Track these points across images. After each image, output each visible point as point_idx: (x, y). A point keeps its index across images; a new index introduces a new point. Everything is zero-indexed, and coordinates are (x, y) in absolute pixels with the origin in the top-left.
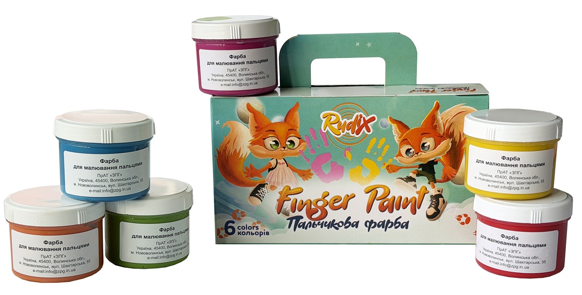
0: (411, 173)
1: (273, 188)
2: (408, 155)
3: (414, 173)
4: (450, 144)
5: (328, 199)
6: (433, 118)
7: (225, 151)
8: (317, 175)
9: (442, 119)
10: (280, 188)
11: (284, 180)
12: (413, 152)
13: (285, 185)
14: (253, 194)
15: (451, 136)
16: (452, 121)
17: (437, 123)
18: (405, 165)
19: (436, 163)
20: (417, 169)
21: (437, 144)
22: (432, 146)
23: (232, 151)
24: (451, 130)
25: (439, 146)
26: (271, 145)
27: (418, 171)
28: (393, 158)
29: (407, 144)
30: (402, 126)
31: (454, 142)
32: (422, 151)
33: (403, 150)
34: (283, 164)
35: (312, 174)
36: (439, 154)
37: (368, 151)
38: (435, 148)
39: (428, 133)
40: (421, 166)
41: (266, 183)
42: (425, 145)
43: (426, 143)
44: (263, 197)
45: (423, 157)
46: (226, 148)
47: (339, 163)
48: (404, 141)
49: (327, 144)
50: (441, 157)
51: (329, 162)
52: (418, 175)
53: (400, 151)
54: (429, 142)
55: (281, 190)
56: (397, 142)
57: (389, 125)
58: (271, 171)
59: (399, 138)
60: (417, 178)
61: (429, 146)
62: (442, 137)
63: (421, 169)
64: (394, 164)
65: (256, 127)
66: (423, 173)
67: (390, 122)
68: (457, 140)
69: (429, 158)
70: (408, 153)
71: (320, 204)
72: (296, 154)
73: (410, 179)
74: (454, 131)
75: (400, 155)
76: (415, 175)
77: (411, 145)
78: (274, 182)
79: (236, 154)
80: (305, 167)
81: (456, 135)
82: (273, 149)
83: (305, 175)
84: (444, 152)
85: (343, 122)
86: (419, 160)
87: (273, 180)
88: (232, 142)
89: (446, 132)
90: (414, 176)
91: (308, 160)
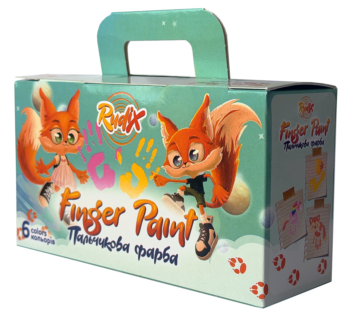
0: (179, 190)
1: (57, 188)
2: (176, 165)
3: (182, 190)
4: (221, 155)
5: (101, 209)
6: (202, 117)
7: (23, 140)
8: (92, 178)
9: (211, 119)
10: (62, 190)
11: (65, 180)
12: (181, 161)
13: (66, 187)
14: (42, 193)
15: (222, 143)
16: (222, 123)
17: (206, 124)
18: (172, 178)
19: (206, 180)
20: (185, 184)
21: (206, 153)
22: (201, 156)
23: (28, 142)
24: (222, 136)
25: (208, 156)
26: (56, 137)
27: (186, 188)
28: (160, 167)
29: (175, 150)
30: (171, 126)
31: (225, 153)
32: (190, 160)
33: (171, 157)
34: (64, 161)
35: (88, 177)
36: (209, 168)
37: (137, 155)
38: (204, 159)
39: (197, 138)
40: (189, 181)
41: (52, 181)
42: (194, 153)
43: (195, 150)
44: (50, 198)
45: (191, 170)
46: (24, 137)
47: (111, 167)
48: (172, 146)
49: (101, 142)
50: (210, 171)
51: (102, 164)
52: (186, 193)
53: (167, 158)
54: (198, 149)
55: (63, 192)
56: (165, 146)
57: (158, 123)
58: (56, 168)
59: (167, 140)
60: (185, 197)
61: (198, 154)
62: (212, 144)
63: (189, 186)
64: (162, 175)
65: (46, 116)
66: (192, 191)
67: (158, 120)
68: (229, 150)
69: (198, 172)
70: (175, 161)
71: (95, 215)
72: (75, 151)
73: (177, 198)
74: (225, 137)
75: (167, 163)
76: (183, 192)
77: (179, 151)
78: (58, 182)
79: (31, 145)
80: (82, 167)
81: (228, 142)
82: (57, 143)
83: (82, 177)
84: (214, 165)
85: (115, 115)
86: (187, 172)
87: (57, 180)
88: (27, 131)
89: (217, 138)
90: (182, 194)
91: (85, 159)
